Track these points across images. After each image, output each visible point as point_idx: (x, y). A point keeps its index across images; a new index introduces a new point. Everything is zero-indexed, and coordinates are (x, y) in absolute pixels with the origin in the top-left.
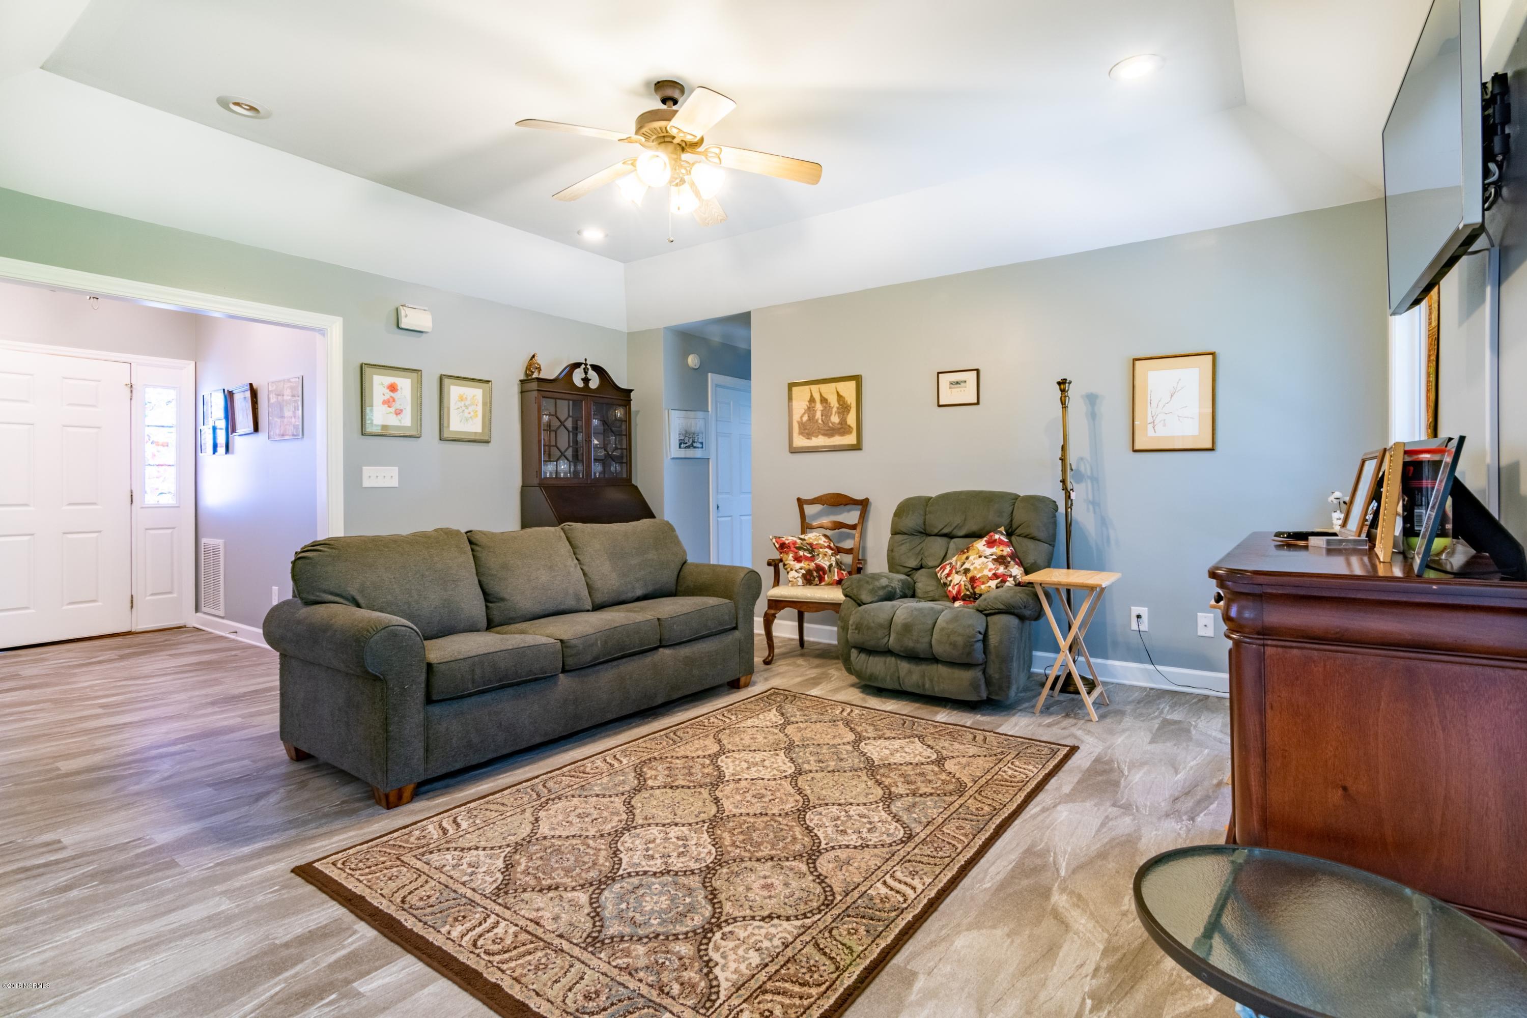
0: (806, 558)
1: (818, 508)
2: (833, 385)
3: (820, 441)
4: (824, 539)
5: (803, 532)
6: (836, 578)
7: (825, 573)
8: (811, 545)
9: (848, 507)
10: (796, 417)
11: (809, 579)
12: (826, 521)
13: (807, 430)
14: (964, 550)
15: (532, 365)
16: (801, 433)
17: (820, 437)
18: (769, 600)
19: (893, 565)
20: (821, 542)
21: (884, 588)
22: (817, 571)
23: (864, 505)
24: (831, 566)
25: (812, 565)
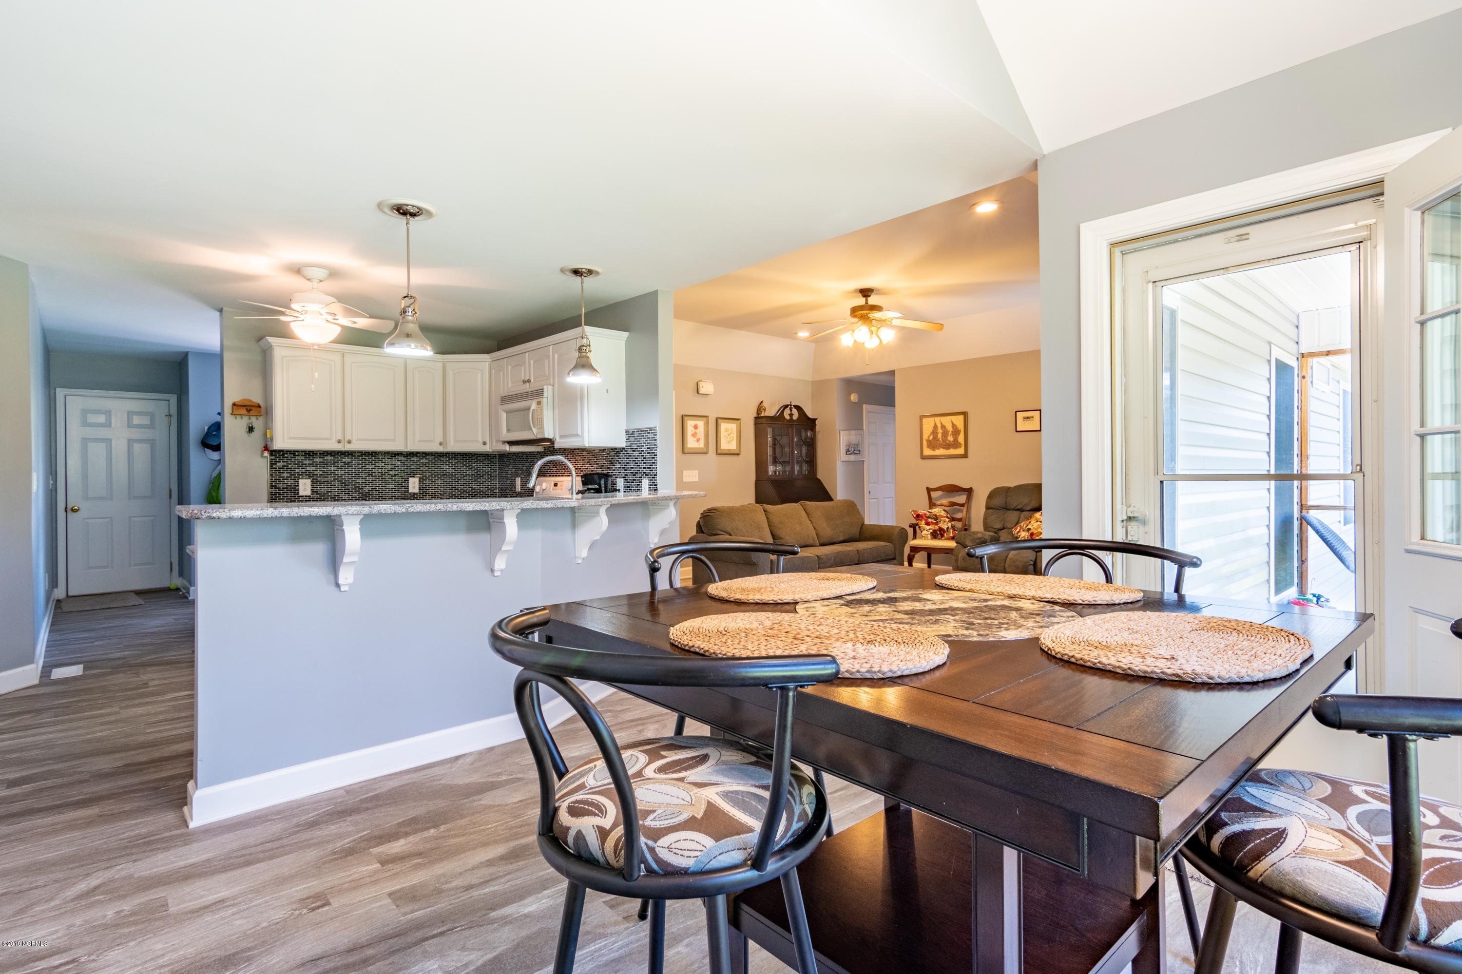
0: (933, 523)
1: (939, 493)
2: (950, 417)
3: (941, 452)
4: (943, 512)
5: (930, 508)
6: (951, 535)
7: (944, 532)
8: (936, 515)
9: (959, 493)
10: (925, 437)
11: (935, 535)
12: (945, 501)
13: (932, 445)
14: (1029, 518)
15: (760, 408)
16: (929, 447)
17: (941, 449)
18: (911, 547)
19: (986, 527)
20: (942, 514)
21: (979, 538)
22: (940, 531)
23: (969, 491)
24: (948, 528)
25: (937, 527)
